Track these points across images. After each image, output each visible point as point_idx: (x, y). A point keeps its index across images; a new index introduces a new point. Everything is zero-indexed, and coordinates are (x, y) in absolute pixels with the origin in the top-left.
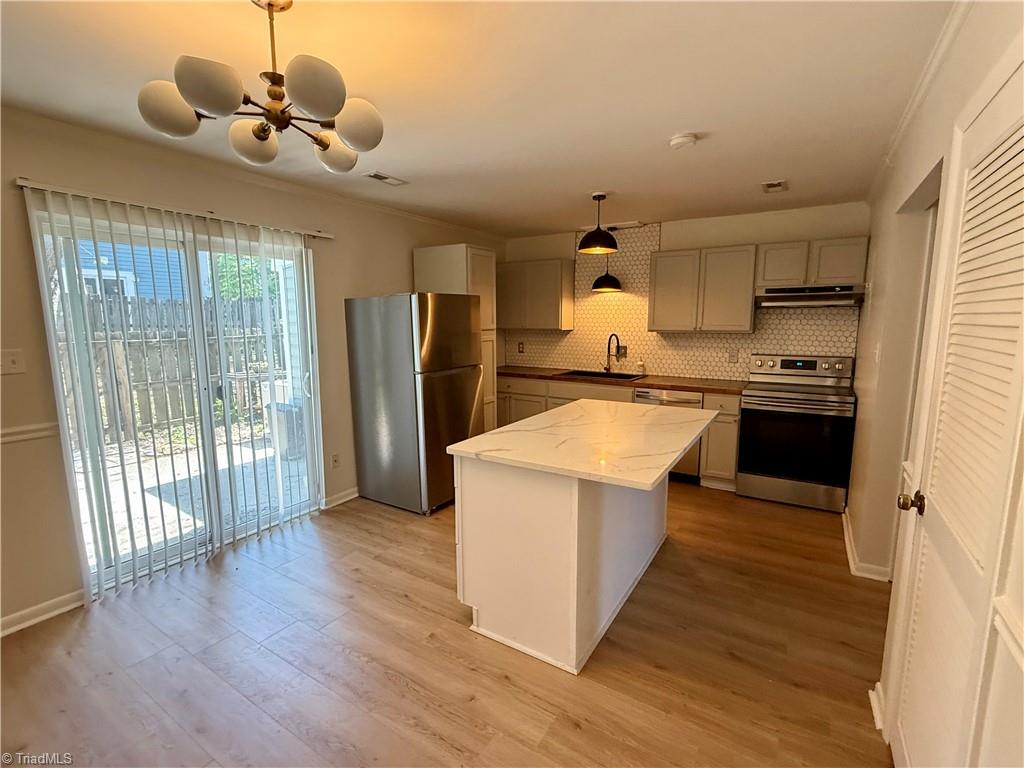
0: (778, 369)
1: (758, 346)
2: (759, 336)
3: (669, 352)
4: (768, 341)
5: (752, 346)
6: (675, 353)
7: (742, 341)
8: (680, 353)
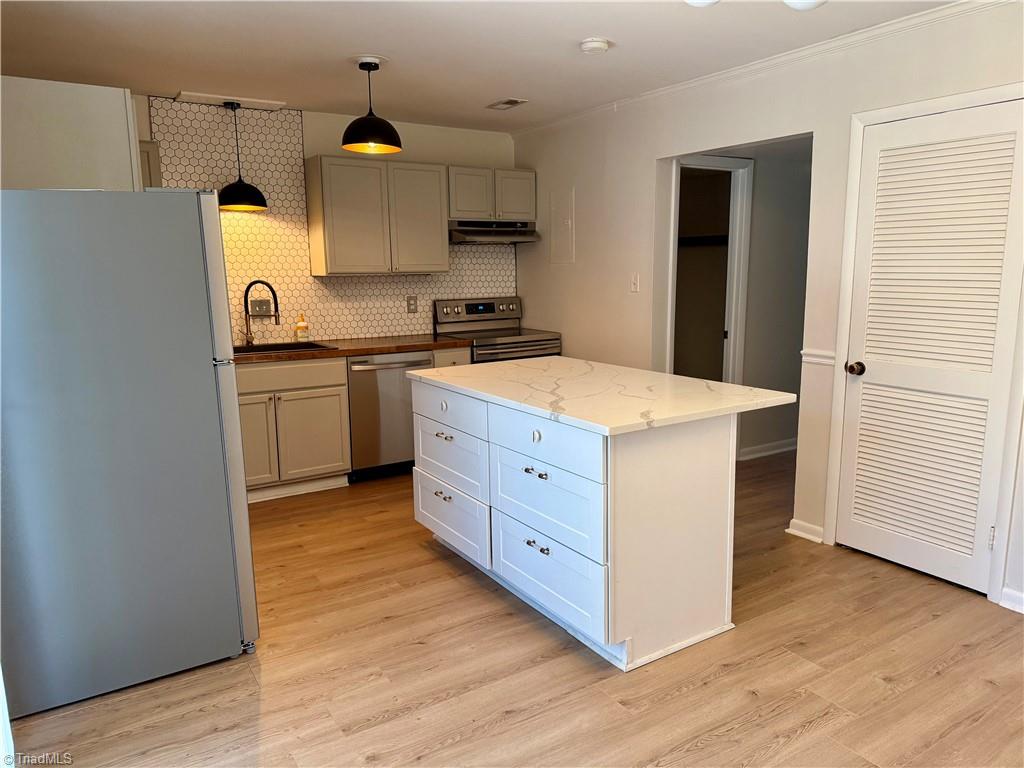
0: (464, 316)
3: (335, 305)
6: (342, 305)
8: (349, 305)
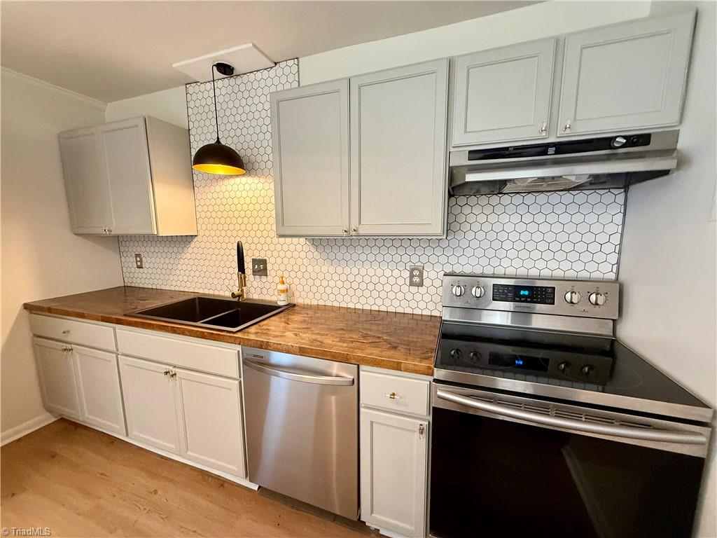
0: (488, 301)
1: (453, 260)
2: (454, 243)
4: (469, 252)
5: (443, 259)
7: (429, 251)
